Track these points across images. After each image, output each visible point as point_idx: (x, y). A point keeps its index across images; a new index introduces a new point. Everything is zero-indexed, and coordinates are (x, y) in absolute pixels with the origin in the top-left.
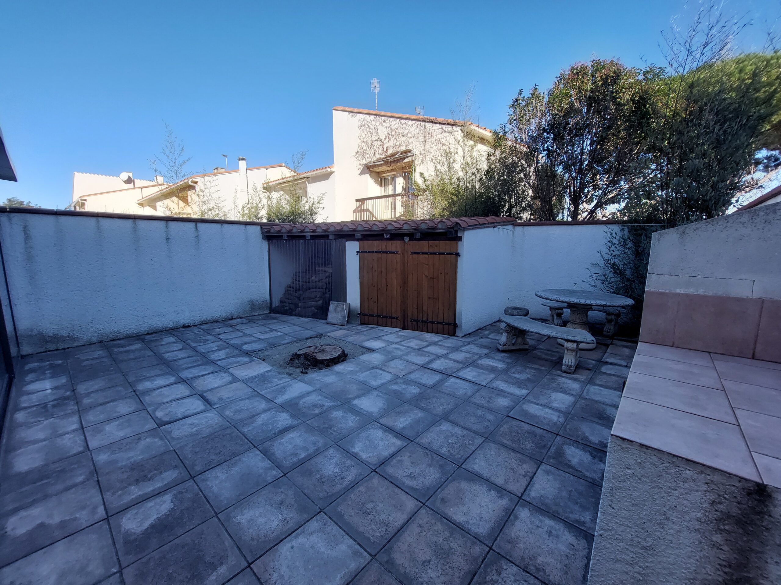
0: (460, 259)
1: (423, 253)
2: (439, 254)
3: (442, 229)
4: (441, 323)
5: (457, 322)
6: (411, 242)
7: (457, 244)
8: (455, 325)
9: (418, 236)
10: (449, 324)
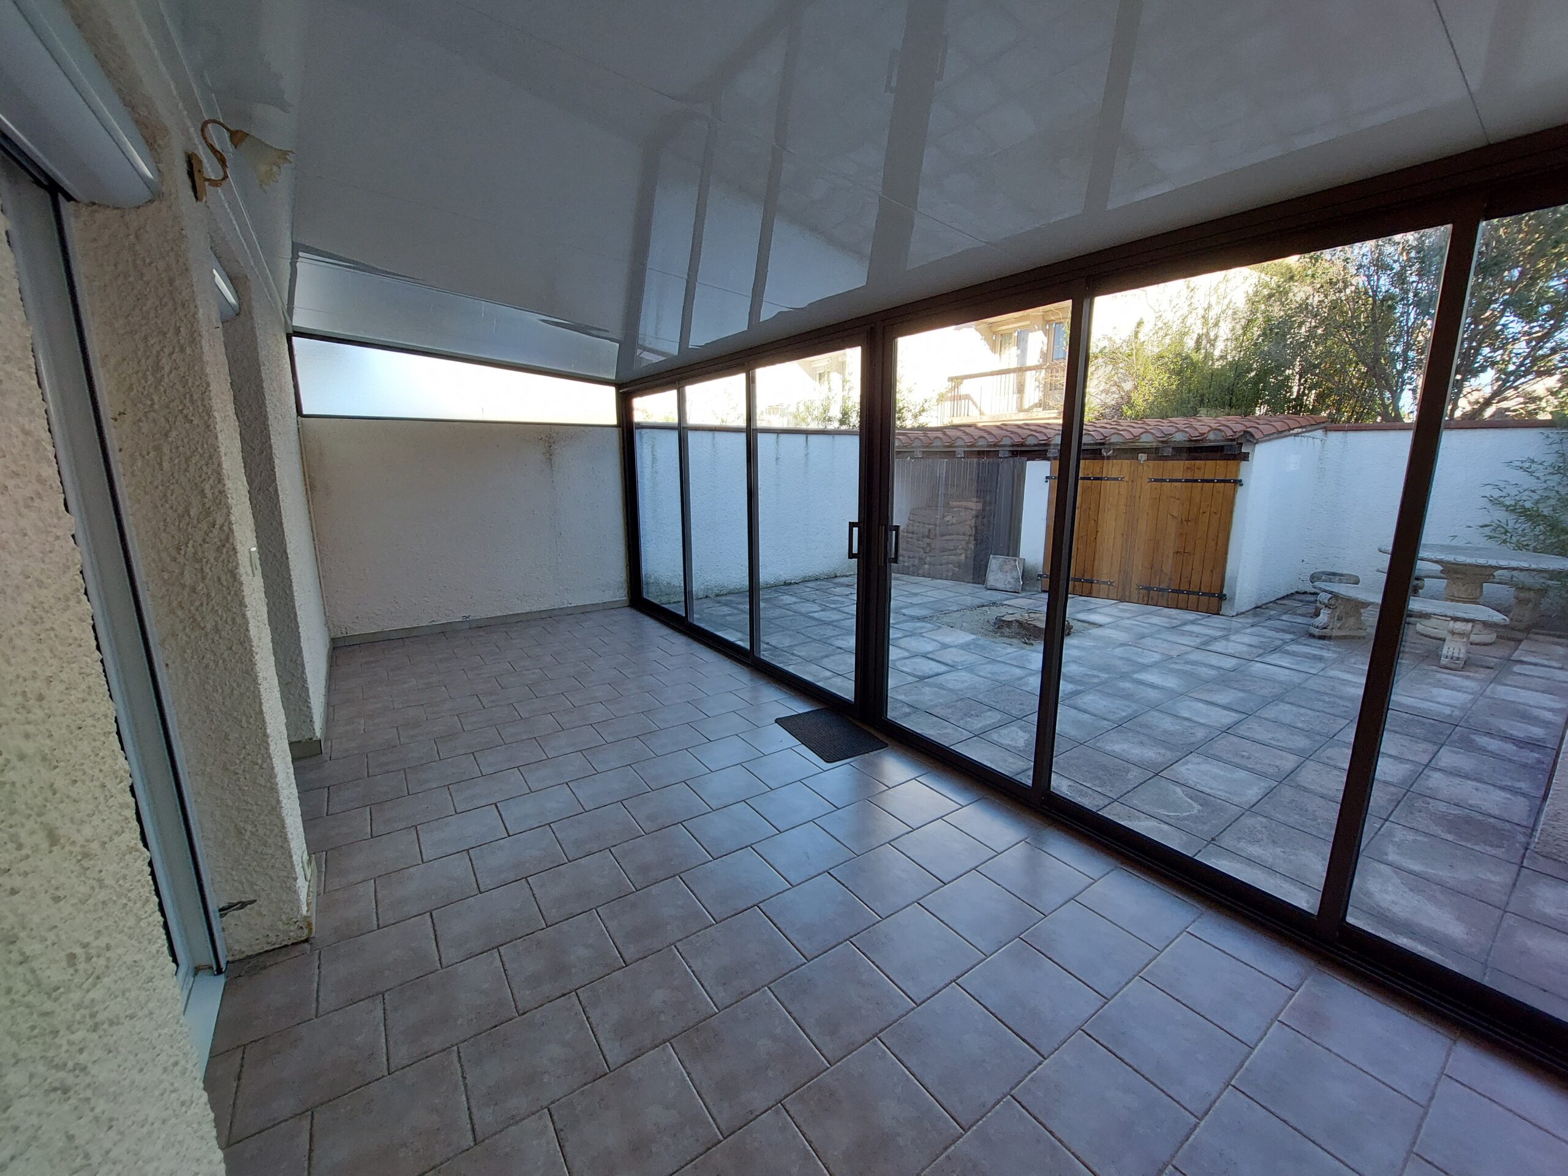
0: (1240, 491)
1: (1171, 481)
2: (1203, 481)
3: (1215, 441)
4: (1197, 593)
5: (1225, 592)
6: (1151, 463)
7: (1238, 465)
8: (1222, 597)
9: (1168, 451)
10: (1210, 595)
